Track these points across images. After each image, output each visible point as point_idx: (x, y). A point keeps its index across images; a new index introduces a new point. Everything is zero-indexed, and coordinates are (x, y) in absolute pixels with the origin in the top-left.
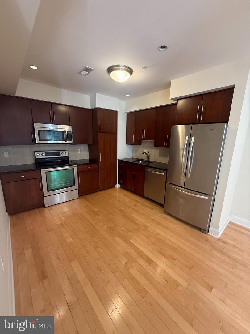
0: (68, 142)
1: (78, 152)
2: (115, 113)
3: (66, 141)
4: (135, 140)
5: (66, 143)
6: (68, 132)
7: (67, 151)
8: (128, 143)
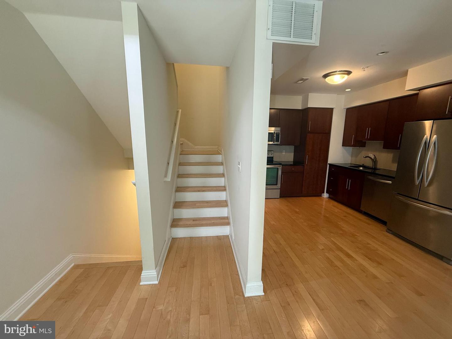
0: (276, 143)
1: (283, 154)
2: (331, 110)
3: (274, 142)
4: (355, 140)
5: (274, 143)
6: (277, 134)
7: (273, 152)
8: (344, 144)
